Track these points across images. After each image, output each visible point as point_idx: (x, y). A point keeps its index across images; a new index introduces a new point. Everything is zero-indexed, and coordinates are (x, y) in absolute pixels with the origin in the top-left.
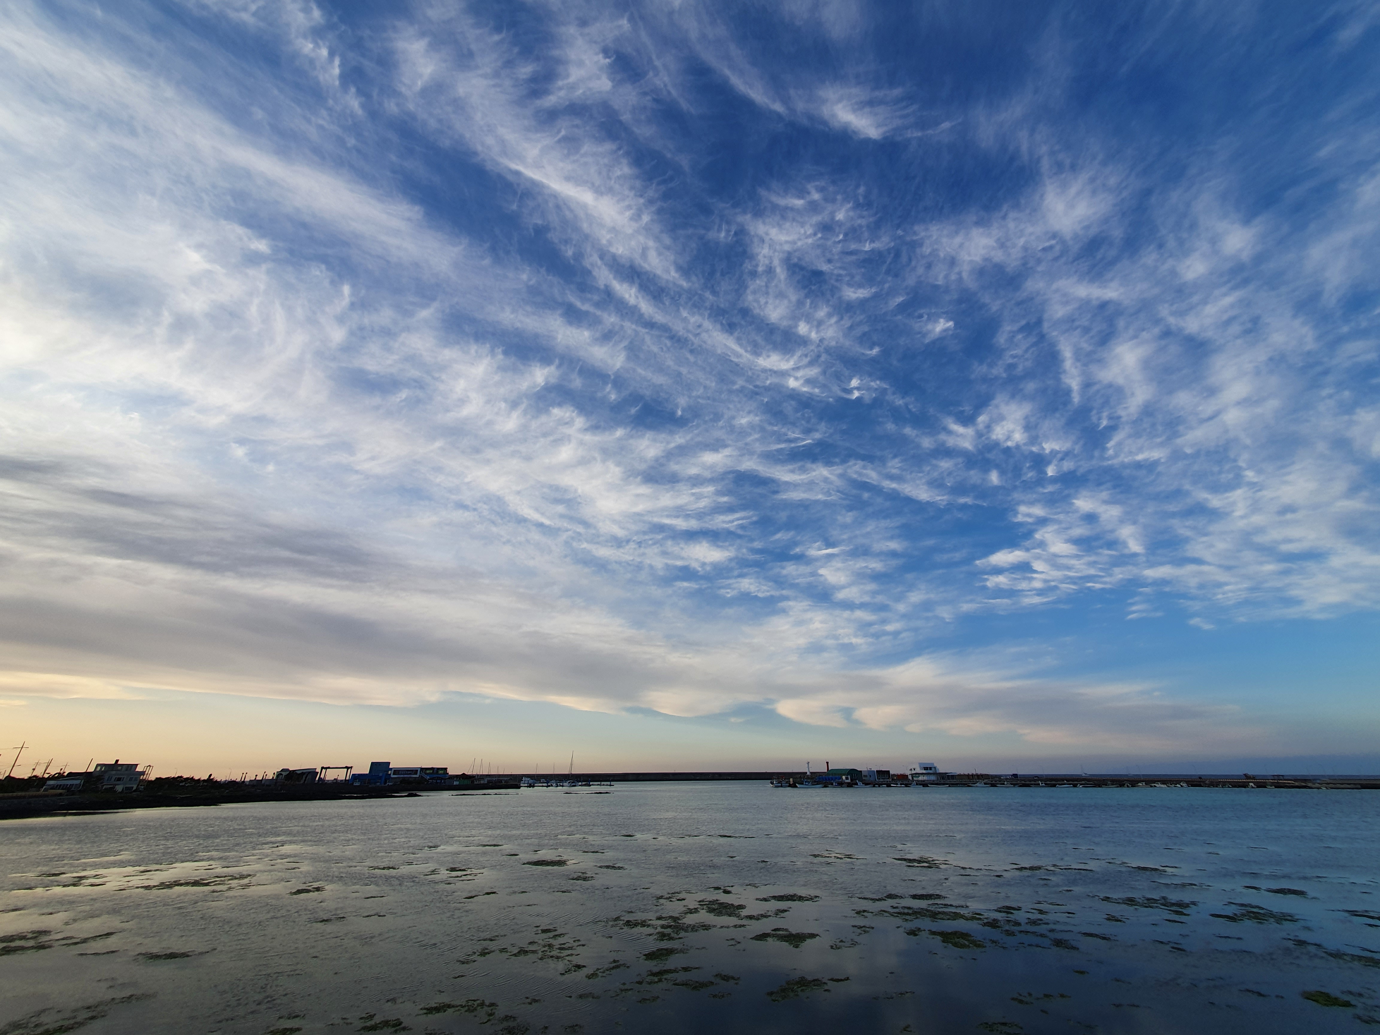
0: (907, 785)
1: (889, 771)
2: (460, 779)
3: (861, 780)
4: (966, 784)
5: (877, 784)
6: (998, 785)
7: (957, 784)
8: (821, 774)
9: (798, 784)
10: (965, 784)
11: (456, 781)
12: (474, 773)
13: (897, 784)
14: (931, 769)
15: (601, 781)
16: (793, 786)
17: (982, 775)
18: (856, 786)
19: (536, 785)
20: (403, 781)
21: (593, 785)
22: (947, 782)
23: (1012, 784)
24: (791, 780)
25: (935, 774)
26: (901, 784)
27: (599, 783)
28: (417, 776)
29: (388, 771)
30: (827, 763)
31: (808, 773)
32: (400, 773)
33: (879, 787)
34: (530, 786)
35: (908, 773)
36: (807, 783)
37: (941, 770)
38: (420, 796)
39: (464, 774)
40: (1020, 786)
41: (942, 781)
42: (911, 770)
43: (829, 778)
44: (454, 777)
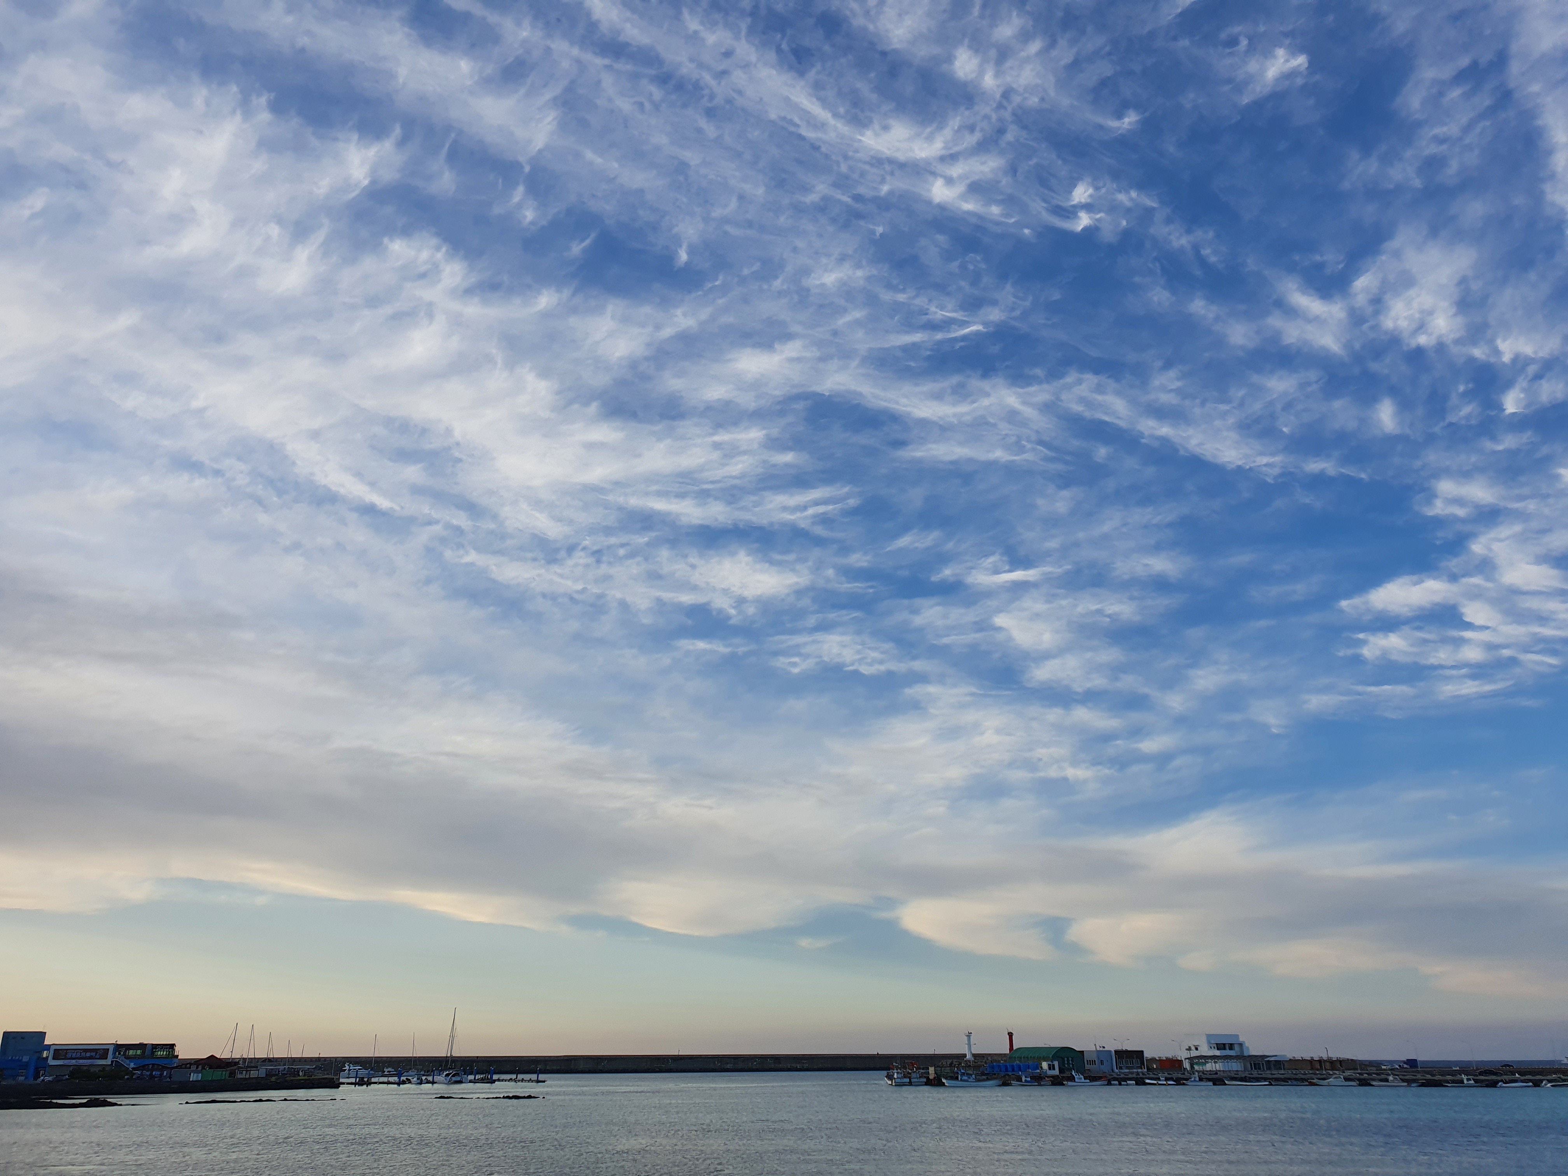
0: (1179, 1082)
1: (1142, 1051)
2: (203, 1068)
3: (1082, 1071)
4: (1306, 1080)
5: (1115, 1079)
6: (1374, 1083)
7: (1285, 1080)
8: (995, 1058)
9: (946, 1079)
10: (1303, 1080)
11: (195, 1072)
12: (237, 1055)
13: (1159, 1079)
14: (1231, 1046)
15: (518, 1072)
16: (936, 1083)
17: (1341, 1062)
18: (1070, 1083)
19: (373, 1080)
20: (77, 1073)
21: (499, 1080)
22: (1264, 1076)
23: (1403, 1080)
24: (931, 1070)
25: (1240, 1057)
26: (1167, 1079)
27: (514, 1076)
28: (108, 1062)
29: (41, 1052)
30: (1011, 1035)
31: (969, 1057)
32: (69, 1055)
33: (1120, 1084)
34: (361, 1083)
35: (1182, 1055)
36: (965, 1078)
37: (1254, 1049)
38: (115, 1104)
39: (212, 1056)
40: (1423, 1085)
41: (1255, 1074)
42: (1189, 1049)
43: (1013, 1067)
44: (191, 1064)
